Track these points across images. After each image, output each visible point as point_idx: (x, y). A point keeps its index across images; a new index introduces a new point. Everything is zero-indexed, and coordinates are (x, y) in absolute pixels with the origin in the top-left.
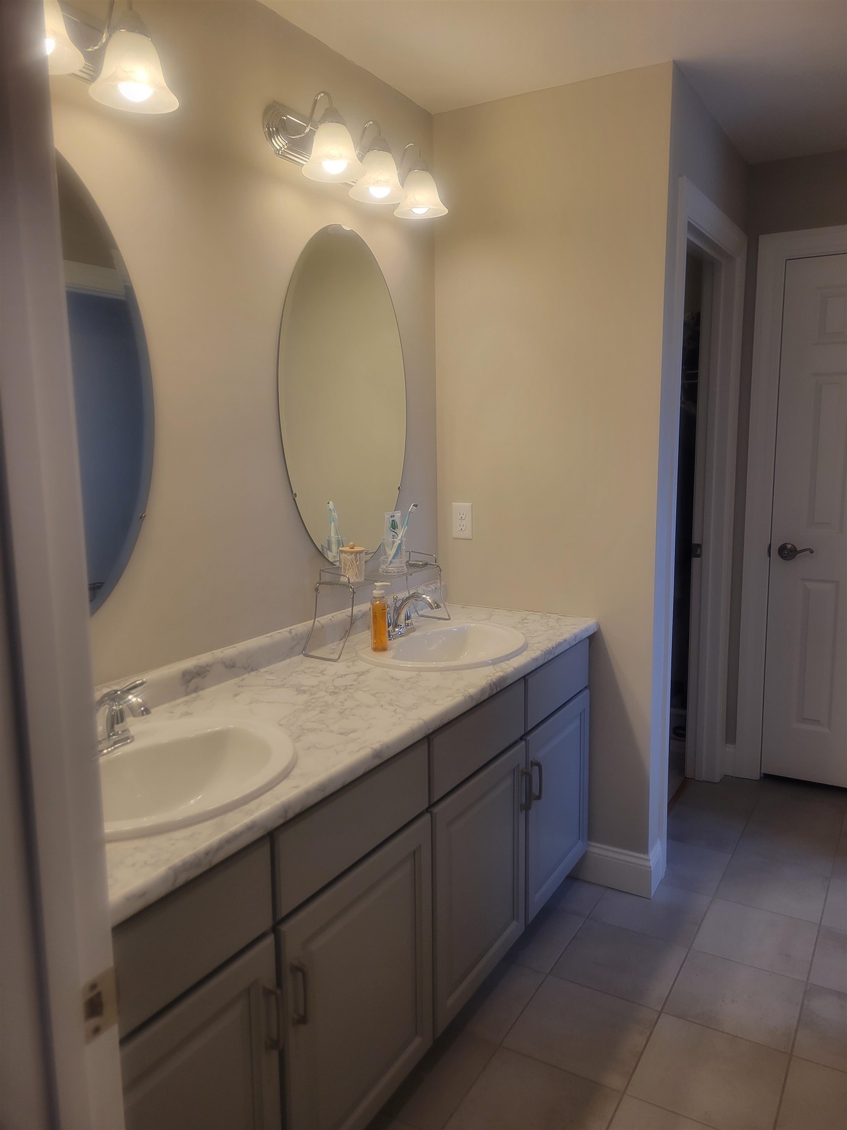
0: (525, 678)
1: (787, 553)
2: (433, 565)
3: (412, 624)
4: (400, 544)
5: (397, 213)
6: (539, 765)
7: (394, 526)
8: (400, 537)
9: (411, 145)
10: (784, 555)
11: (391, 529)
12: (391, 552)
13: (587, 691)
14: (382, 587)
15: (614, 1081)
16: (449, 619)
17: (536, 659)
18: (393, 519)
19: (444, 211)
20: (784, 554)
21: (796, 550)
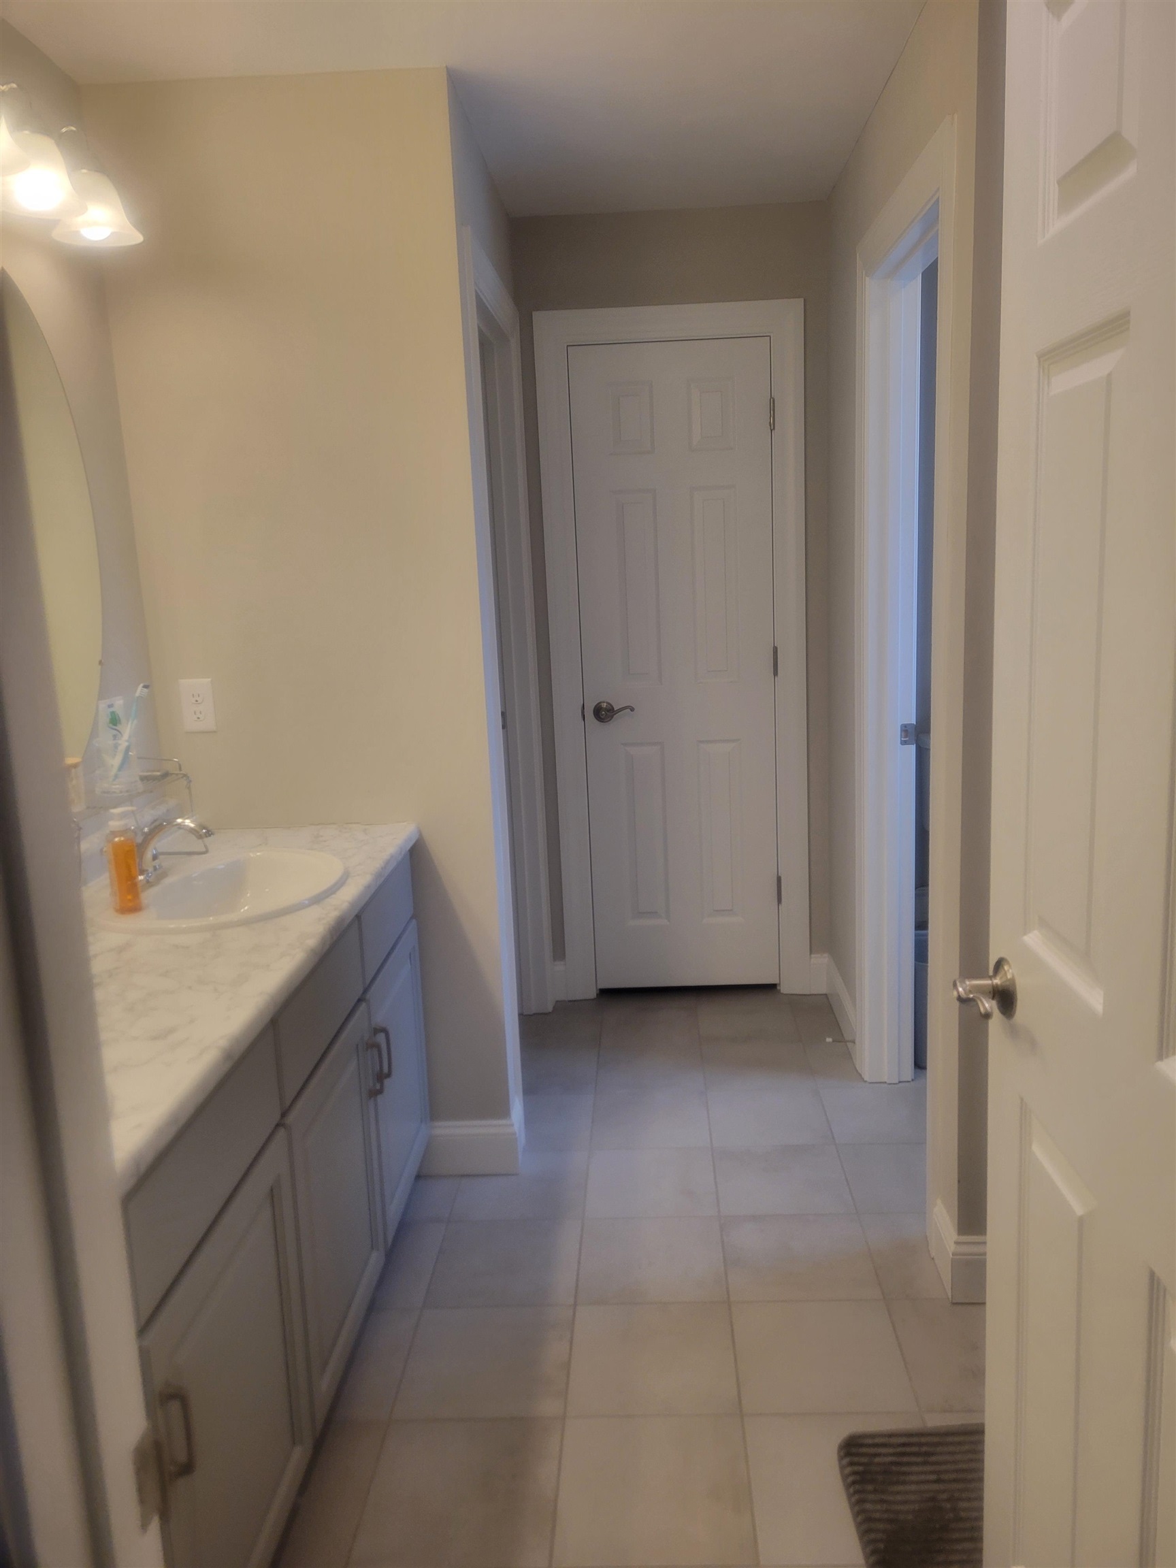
0: (358, 917)
1: (603, 713)
2: (177, 774)
3: (161, 867)
4: (128, 749)
5: (57, 235)
6: (384, 1031)
7: (114, 721)
8: (126, 736)
9: (72, 131)
10: (602, 717)
11: (111, 725)
12: (116, 761)
13: (414, 921)
14: (123, 816)
15: (548, 1407)
16: (206, 852)
17: (368, 887)
18: (111, 710)
19: (137, 238)
20: (602, 715)
21: (613, 709)
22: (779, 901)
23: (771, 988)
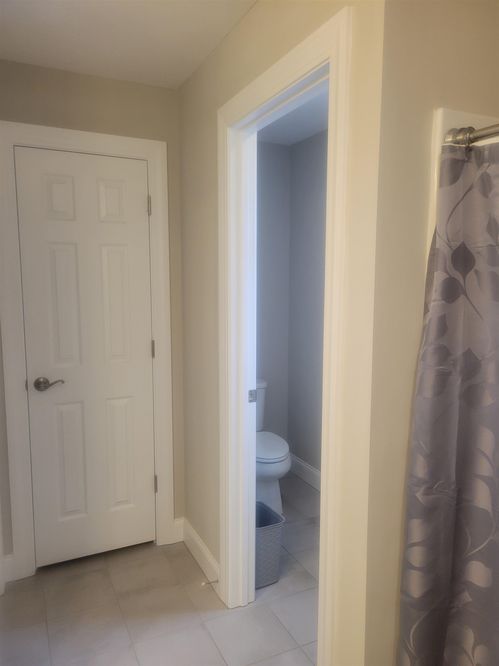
1: (41, 385)
10: (41, 388)
21: (48, 381)
22: (156, 490)
23: (150, 544)
